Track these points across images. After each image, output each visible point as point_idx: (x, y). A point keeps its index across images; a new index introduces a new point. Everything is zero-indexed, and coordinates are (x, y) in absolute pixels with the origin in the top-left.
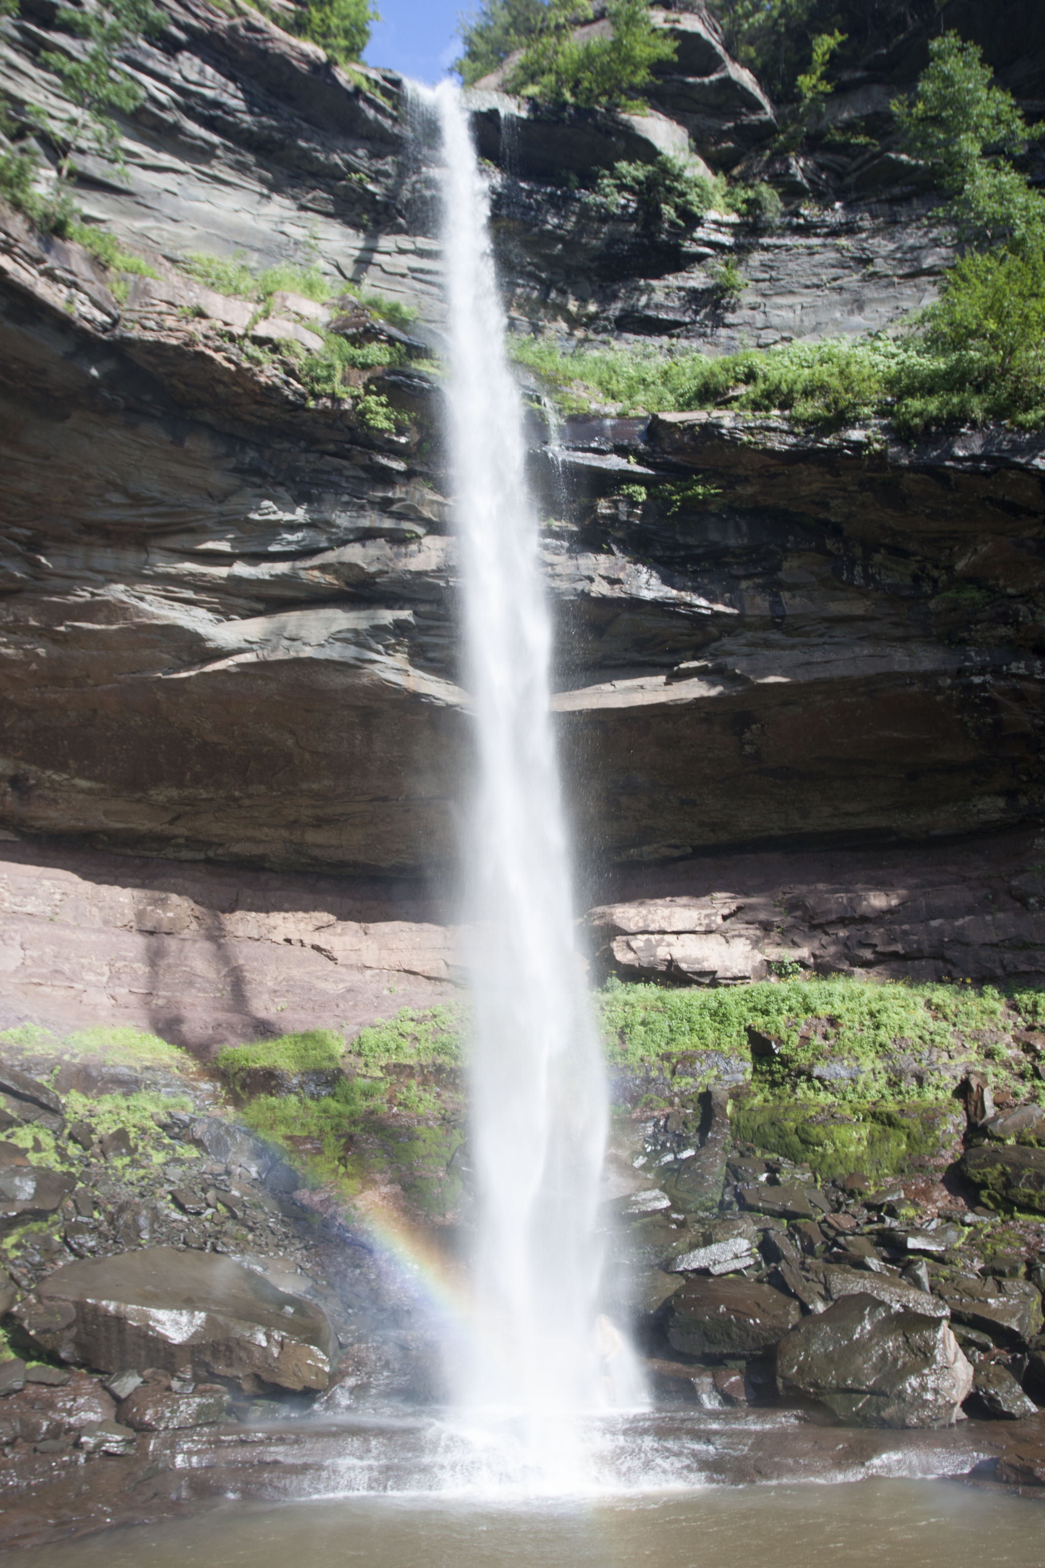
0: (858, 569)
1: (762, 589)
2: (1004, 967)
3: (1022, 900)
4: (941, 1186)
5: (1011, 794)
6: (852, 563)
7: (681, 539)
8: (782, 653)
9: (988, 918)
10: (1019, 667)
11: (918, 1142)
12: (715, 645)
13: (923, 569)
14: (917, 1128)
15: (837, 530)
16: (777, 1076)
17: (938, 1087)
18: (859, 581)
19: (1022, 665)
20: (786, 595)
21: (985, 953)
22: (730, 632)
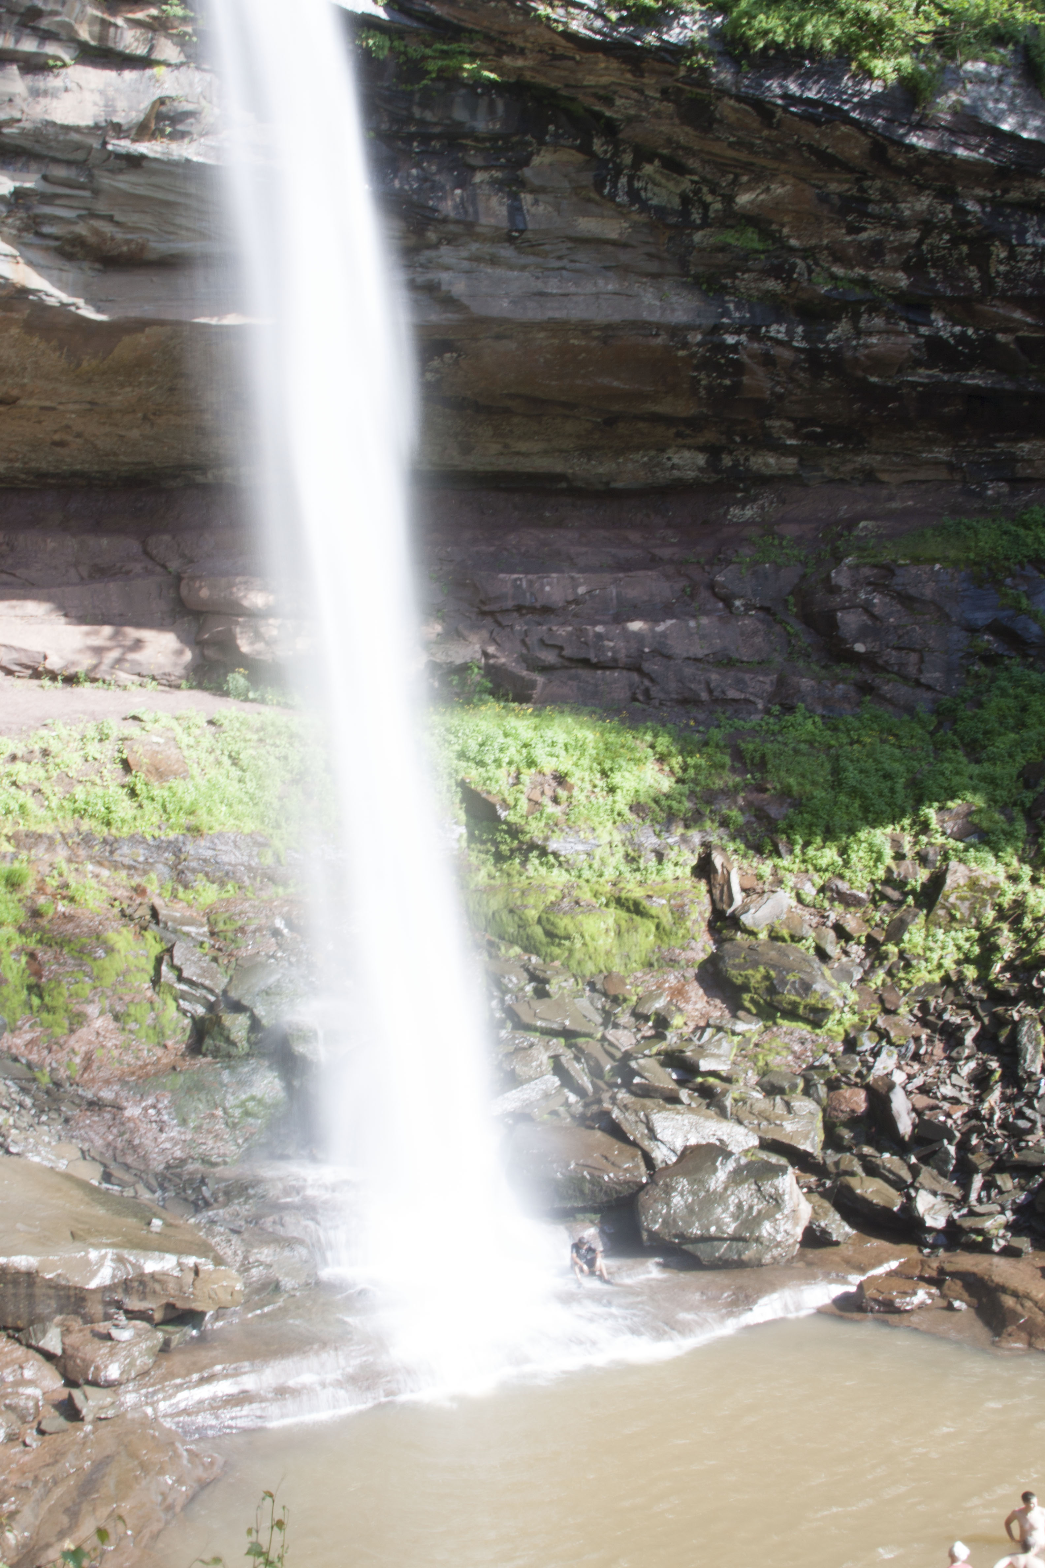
0: (623, 180)
1: (498, 185)
2: (710, 691)
3: (727, 601)
4: (696, 984)
5: (713, 452)
6: (618, 172)
7: (417, 112)
8: (510, 273)
9: (692, 624)
10: (778, 331)
11: (668, 934)
12: (428, 253)
13: (697, 192)
14: (667, 919)
15: (610, 129)
16: (503, 848)
17: (676, 864)
18: (622, 198)
19: (783, 329)
20: (527, 199)
21: (689, 671)
22: (451, 240)
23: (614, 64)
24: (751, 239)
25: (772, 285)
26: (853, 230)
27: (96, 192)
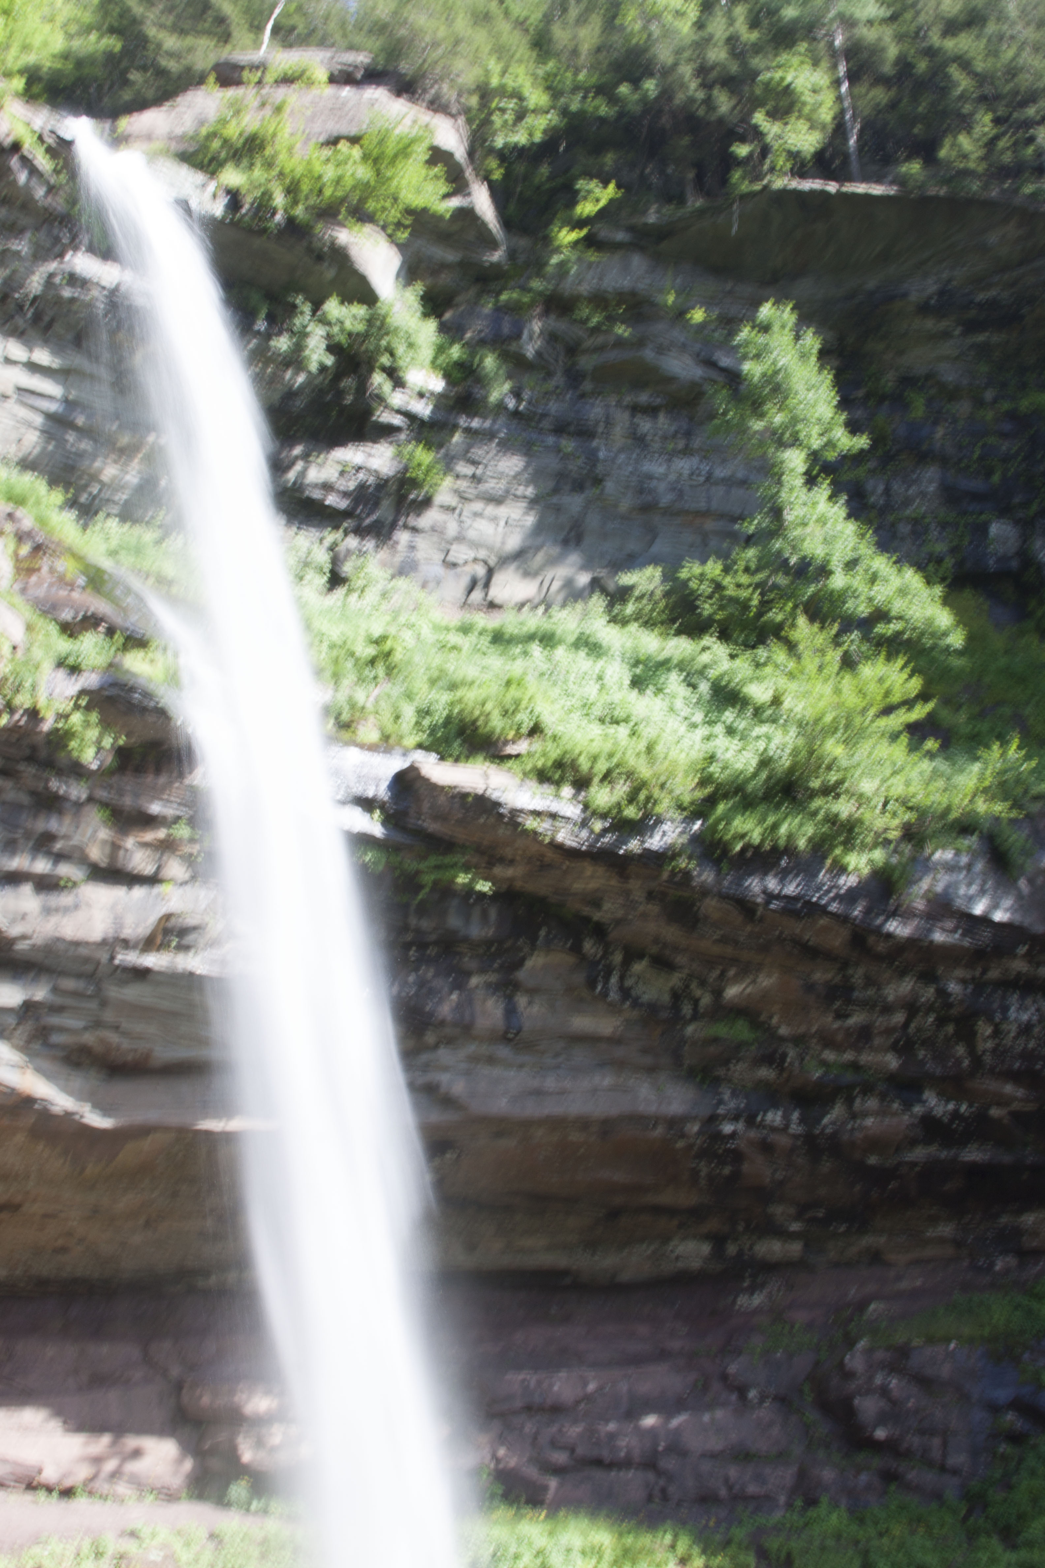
0: (614, 980)
1: (495, 988)
3: (741, 1392)
5: (718, 1241)
6: (609, 971)
8: (507, 1073)
9: (706, 1417)
10: (774, 1117)
12: (427, 1056)
13: (686, 988)
15: (599, 931)
18: (614, 997)
19: (779, 1116)
20: (522, 1001)
21: (706, 1466)
22: (450, 1041)
23: (601, 870)
24: (741, 1031)
25: (765, 1073)
26: (841, 1015)
27: (104, 1003)
